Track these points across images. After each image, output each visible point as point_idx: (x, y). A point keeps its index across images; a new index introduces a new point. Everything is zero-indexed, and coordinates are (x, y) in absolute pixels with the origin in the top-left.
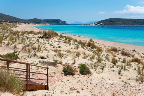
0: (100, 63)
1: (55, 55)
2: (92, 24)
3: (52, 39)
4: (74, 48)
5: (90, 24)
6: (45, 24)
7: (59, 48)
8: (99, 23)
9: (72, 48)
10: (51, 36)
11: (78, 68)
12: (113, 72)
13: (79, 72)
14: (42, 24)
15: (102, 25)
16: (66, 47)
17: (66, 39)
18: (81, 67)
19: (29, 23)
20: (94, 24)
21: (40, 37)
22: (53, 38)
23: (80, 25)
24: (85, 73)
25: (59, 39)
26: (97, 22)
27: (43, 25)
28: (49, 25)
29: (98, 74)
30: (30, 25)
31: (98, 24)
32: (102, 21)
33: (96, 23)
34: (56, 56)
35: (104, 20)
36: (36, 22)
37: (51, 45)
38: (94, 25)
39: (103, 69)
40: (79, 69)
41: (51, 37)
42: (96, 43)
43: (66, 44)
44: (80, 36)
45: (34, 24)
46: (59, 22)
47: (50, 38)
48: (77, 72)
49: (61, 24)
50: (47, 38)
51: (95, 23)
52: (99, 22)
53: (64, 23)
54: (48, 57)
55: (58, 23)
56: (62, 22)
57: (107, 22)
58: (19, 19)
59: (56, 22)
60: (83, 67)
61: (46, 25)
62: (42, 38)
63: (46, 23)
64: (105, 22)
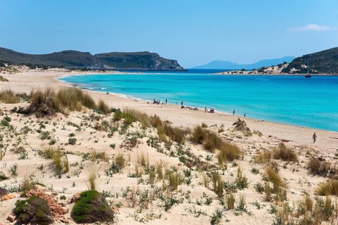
0: (172, 191)
1: (41, 168)
2: (270, 69)
3: (63, 116)
4: (122, 146)
5: (263, 68)
6: (104, 70)
7: (70, 146)
8: (296, 63)
9: (113, 146)
10: (61, 107)
11: (71, 202)
12: (197, 216)
13: (68, 216)
14: (94, 70)
15: (305, 70)
16: (96, 142)
17: (116, 119)
18: (79, 199)
19: (45, 68)
20: (276, 68)
21: (21, 111)
22: (66, 115)
23: (228, 71)
24: (88, 217)
25: (92, 116)
26: (289, 61)
27: (94, 73)
28: (118, 73)
29: (138, 222)
30: (51, 72)
31: (294, 69)
32: (306, 57)
33: (286, 66)
34: (45, 169)
35: (314, 55)
36: (74, 64)
37: (45, 136)
38: (277, 71)
39: (167, 208)
40: (73, 204)
41: (58, 111)
42: (255, 132)
43: (98, 132)
44: (212, 111)
45: (64, 69)
46: (153, 63)
47: (53, 114)
48: (64, 213)
49: (159, 71)
50: (45, 113)
51: (280, 66)
52: (297, 60)
53: (172, 66)
54: (14, 173)
55: (148, 66)
56: (163, 61)
57: (327, 60)
58: (11, 52)
59: (142, 63)
60: (84, 199)
61: (108, 73)
62: (27, 113)
63: (106, 66)
64: (320, 61)
